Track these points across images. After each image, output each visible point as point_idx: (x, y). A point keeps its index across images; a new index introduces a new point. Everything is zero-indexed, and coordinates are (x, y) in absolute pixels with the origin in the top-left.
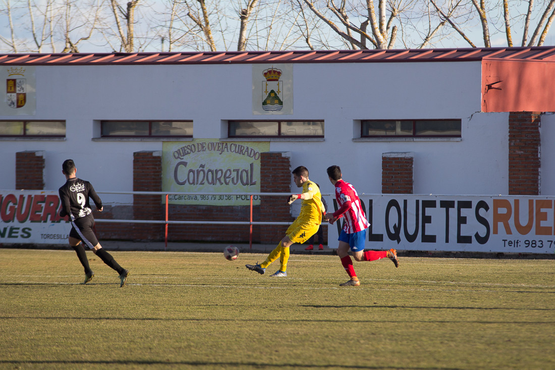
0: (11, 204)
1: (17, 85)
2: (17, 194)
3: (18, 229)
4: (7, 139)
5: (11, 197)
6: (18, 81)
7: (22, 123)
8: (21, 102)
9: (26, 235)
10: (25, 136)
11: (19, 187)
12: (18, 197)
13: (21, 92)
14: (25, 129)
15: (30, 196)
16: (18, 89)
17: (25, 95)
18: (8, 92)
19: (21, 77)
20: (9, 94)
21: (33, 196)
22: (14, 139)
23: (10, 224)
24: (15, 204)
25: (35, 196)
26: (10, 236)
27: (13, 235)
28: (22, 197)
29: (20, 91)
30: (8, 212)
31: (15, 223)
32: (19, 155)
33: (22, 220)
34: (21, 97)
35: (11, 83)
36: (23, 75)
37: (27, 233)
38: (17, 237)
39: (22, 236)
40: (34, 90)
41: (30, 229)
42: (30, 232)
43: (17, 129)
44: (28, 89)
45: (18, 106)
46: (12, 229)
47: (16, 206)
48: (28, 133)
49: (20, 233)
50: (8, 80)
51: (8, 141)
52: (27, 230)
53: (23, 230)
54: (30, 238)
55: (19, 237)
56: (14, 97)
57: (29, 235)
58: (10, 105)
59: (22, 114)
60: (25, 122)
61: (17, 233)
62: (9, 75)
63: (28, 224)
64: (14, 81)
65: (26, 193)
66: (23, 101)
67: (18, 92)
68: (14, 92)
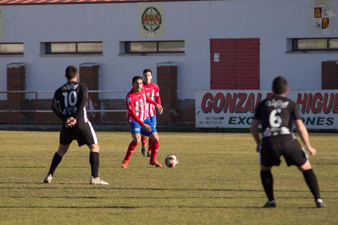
0: (318, 100)
1: (322, 12)
2: (323, 92)
3: (324, 118)
4: (315, 52)
5: (318, 95)
6: (323, 9)
7: (326, 40)
8: (325, 24)
9: (329, 123)
10: (328, 50)
11: (324, 87)
12: (323, 95)
13: (326, 17)
14: (328, 44)
15: (332, 94)
16: (323, 14)
17: (328, 19)
18: (315, 17)
19: (325, 5)
20: (316, 19)
21: (335, 94)
22: (320, 52)
23: (318, 115)
24: (321, 100)
25: (336, 94)
26: (318, 124)
27: (320, 123)
28: (326, 95)
29: (324, 16)
30: (316, 106)
31: (322, 114)
32: (324, 64)
33: (327, 112)
34: (325, 20)
35: (318, 10)
36: (327, 5)
37: (330, 121)
38: (323, 124)
39: (327, 124)
40: (335, 16)
41: (332, 119)
42: (332, 120)
43: (322, 45)
44: (330, 14)
45: (323, 28)
46: (319, 118)
47: (322, 102)
48: (330, 47)
49: (326, 121)
50: (316, 8)
51: (316, 53)
52: (330, 119)
53: (328, 119)
54: (332, 125)
55: (325, 124)
56: (320, 21)
57: (332, 123)
58: (317, 27)
59: (326, 33)
60: (328, 39)
61: (323, 121)
62: (316, 5)
63: (331, 115)
64: (320, 9)
65: (329, 92)
66: (327, 24)
67: (323, 17)
68: (321, 17)
